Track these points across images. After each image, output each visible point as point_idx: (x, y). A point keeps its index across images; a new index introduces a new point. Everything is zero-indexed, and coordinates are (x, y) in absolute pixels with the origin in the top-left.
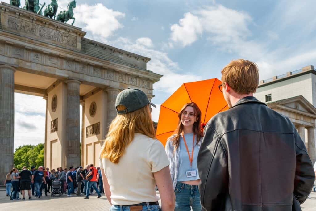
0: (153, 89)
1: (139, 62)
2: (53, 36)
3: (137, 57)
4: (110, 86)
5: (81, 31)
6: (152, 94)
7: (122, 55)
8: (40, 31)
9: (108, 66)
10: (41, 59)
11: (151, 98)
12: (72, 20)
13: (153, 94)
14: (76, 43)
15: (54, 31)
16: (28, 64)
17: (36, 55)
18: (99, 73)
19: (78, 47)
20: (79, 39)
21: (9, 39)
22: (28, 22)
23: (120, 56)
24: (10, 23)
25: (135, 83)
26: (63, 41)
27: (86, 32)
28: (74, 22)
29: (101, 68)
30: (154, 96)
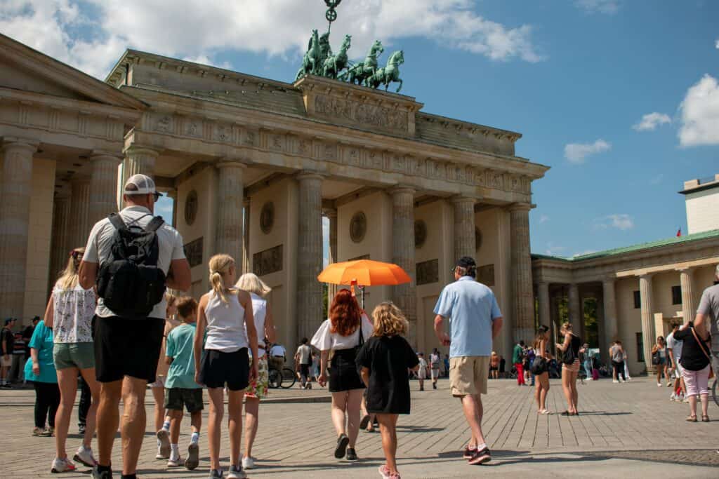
0: (531, 194)
1: (501, 142)
2: (374, 117)
3: (498, 133)
4: (461, 194)
5: (414, 104)
6: (529, 202)
7: (473, 132)
8: (357, 111)
9: (459, 159)
10: (360, 158)
11: (529, 210)
12: (398, 84)
13: (533, 203)
14: (407, 125)
15: (376, 108)
16: (342, 168)
17: (352, 153)
18: (442, 171)
19: (410, 130)
20: (412, 116)
21: (321, 133)
22: (340, 100)
23: (471, 135)
24: (318, 105)
25: (501, 185)
26: (388, 123)
27: (423, 104)
28: (400, 87)
29: (447, 163)
30: (534, 206)
